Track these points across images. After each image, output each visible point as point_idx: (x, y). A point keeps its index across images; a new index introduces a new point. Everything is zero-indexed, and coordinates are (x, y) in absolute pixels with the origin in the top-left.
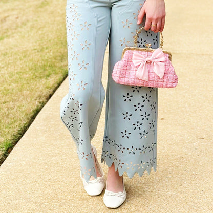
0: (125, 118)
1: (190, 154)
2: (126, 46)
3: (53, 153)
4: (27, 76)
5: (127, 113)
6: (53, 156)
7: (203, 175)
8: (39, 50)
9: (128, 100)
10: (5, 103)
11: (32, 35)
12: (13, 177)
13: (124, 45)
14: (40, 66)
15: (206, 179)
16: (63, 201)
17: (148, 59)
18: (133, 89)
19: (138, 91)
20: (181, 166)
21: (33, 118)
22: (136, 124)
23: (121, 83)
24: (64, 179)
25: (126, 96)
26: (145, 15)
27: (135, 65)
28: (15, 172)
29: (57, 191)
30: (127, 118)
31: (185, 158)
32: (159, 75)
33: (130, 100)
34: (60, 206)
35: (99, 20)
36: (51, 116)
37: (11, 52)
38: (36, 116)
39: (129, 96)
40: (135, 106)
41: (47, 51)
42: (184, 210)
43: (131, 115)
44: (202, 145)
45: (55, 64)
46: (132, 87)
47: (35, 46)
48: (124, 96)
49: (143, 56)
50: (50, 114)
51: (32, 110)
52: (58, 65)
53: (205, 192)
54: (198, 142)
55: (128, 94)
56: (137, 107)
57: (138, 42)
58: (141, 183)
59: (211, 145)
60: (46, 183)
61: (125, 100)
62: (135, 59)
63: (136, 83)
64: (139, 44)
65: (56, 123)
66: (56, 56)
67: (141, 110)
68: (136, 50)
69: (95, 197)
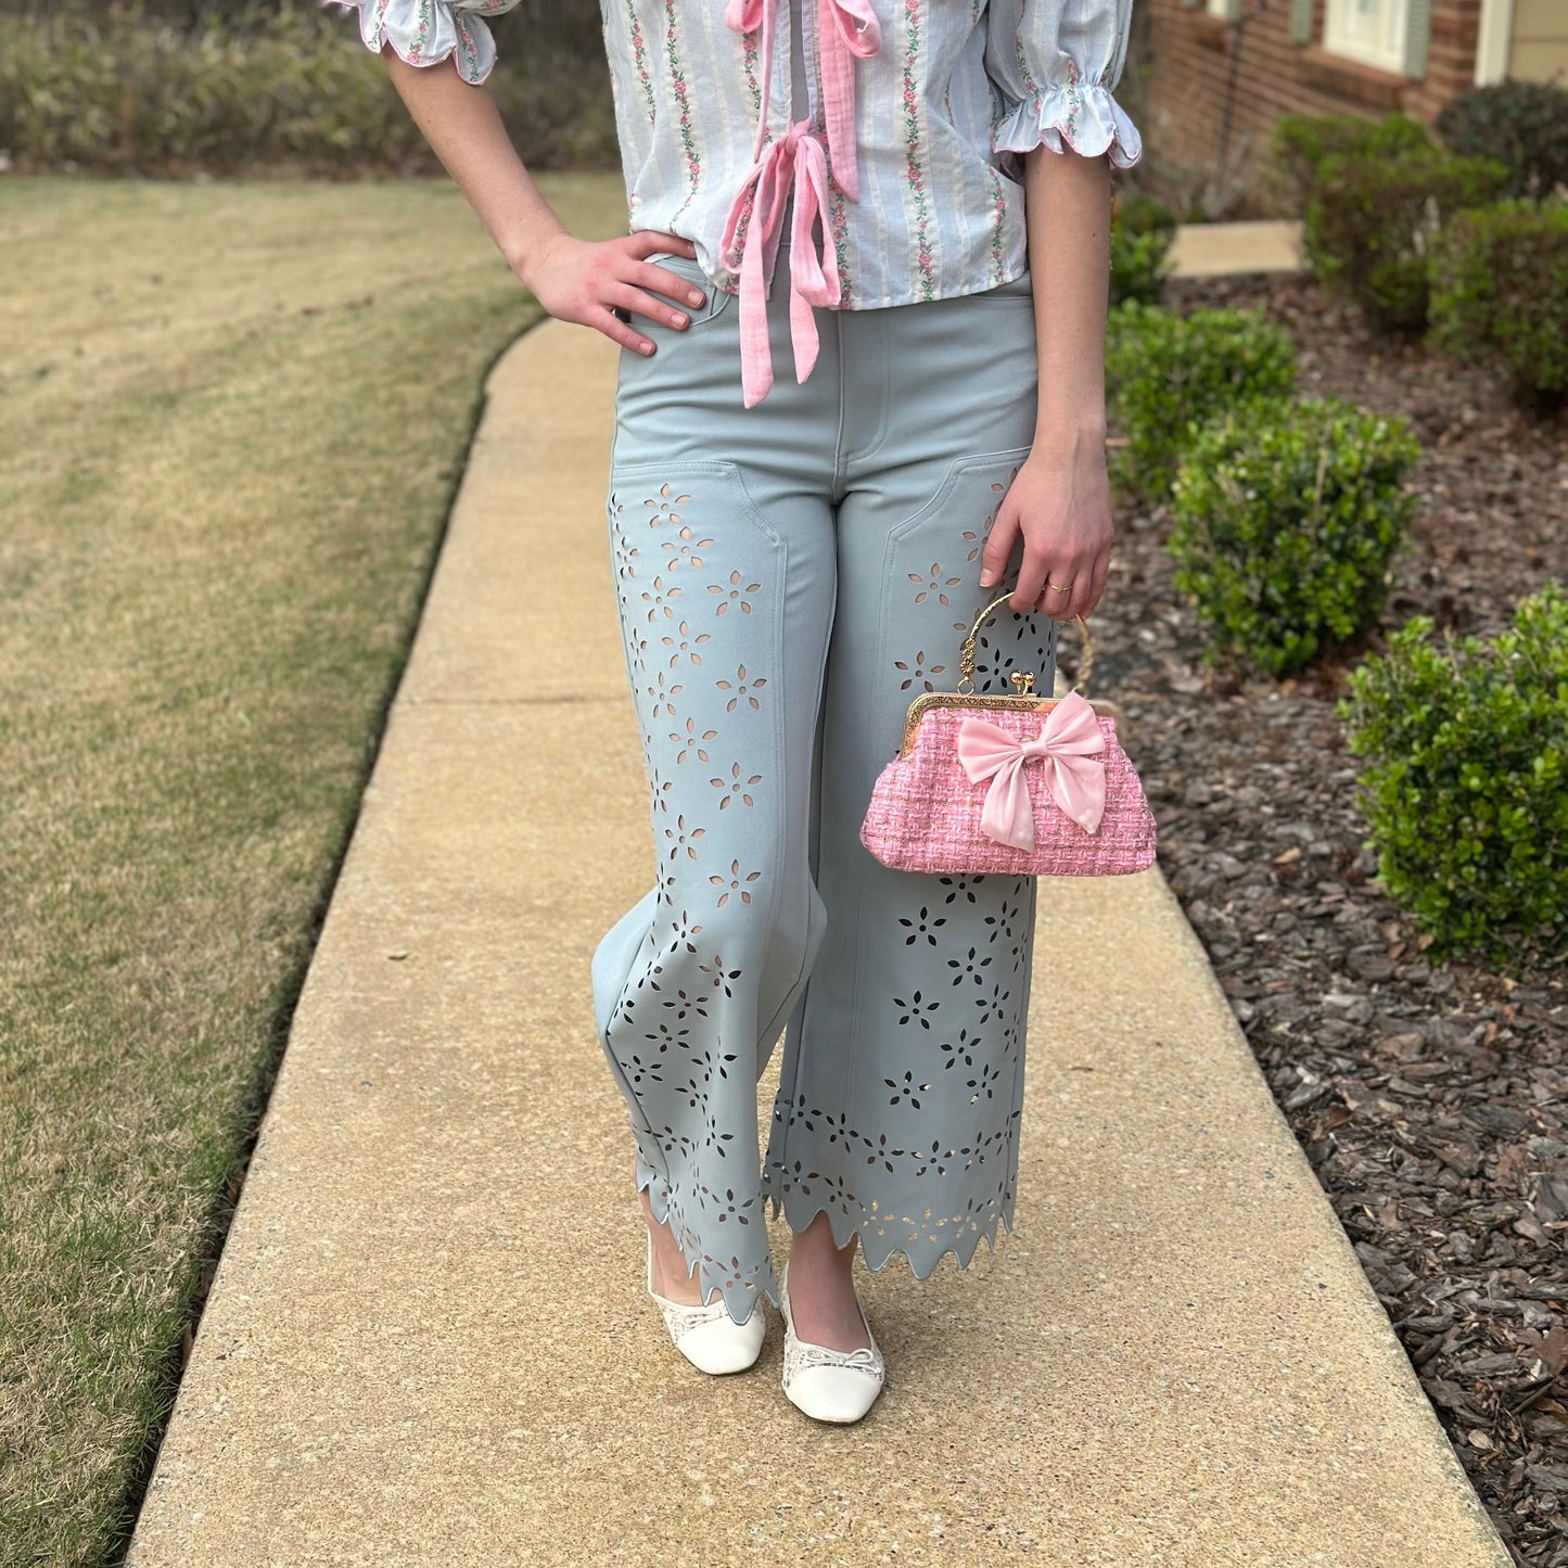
0: (904, 1020)
1: (1063, 1142)
2: (928, 687)
3: (446, 1184)
4: (168, 824)
5: (918, 997)
6: (456, 1200)
7: (1163, 1235)
8: (170, 704)
9: (922, 938)
10: (113, 960)
11: (92, 628)
12: (304, 1315)
13: (918, 682)
14: (208, 775)
15: (1181, 1252)
16: (594, 1412)
17: (1028, 747)
18: (949, 889)
19: (971, 898)
20: (1052, 1199)
21: (282, 1024)
22: (956, 1044)
23: (908, 867)
24: (551, 1305)
25: (917, 922)
26: (1018, 539)
27: (974, 779)
28: (304, 1294)
29: (543, 1366)
30: (915, 1020)
31: (1052, 1162)
32: (1082, 819)
33: (932, 940)
34: (589, 1438)
35: (795, 560)
36: (365, 1009)
37: (23, 712)
38: (291, 1015)
39: (929, 922)
40: (954, 964)
41: (208, 703)
42: (1151, 1403)
43: (933, 1007)
44: (1097, 1098)
45: (283, 764)
46: (946, 881)
47: (136, 683)
48: (906, 923)
49: (1009, 735)
50: (355, 999)
51: (265, 990)
52: (296, 766)
53: (1202, 1313)
54: (1076, 1085)
55: (924, 914)
56: (961, 970)
57: (982, 669)
58: (909, 1295)
59: (1133, 1097)
60: (477, 1333)
61: (911, 940)
62: (972, 751)
63: (978, 860)
64: (983, 678)
65: (403, 1042)
66: (273, 729)
67: (978, 980)
68: (971, 705)
69: (736, 1381)
